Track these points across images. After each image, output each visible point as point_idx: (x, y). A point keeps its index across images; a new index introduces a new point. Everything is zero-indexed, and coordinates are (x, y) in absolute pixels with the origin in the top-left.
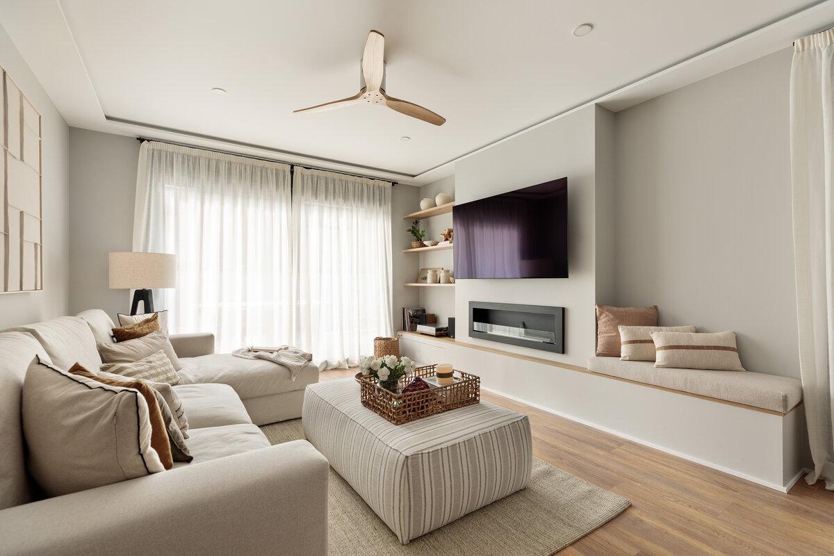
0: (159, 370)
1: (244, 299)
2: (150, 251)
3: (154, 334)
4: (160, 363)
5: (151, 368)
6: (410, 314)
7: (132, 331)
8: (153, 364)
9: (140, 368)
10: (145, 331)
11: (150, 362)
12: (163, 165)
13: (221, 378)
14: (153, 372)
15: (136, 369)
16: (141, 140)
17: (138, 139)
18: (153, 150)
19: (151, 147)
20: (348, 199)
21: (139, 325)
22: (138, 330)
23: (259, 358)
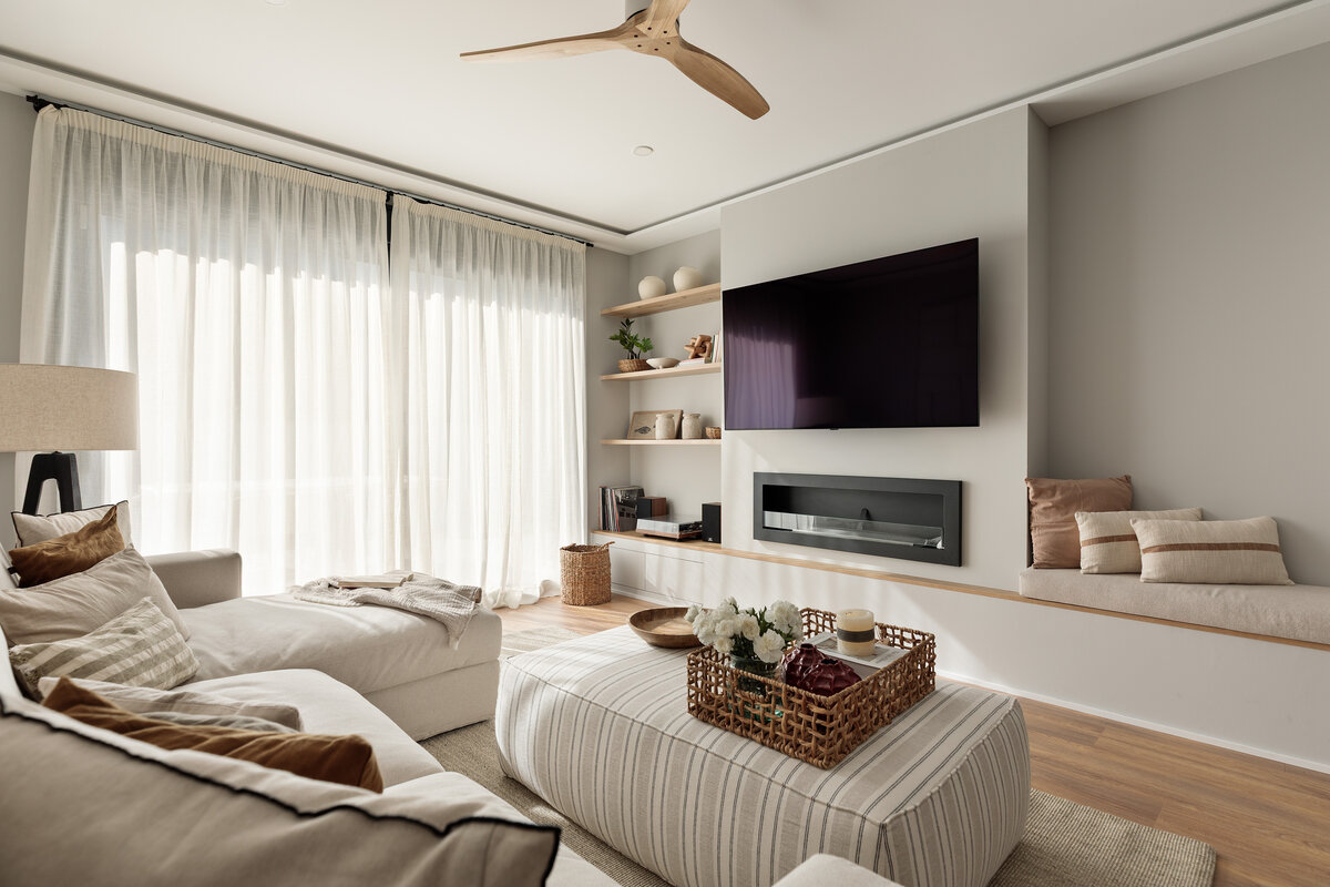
0: (156, 650)
1: (291, 472)
2: (64, 360)
3: (116, 560)
4: (151, 631)
5: (139, 645)
6: (617, 499)
7: (61, 554)
8: (140, 636)
9: (113, 649)
10: (95, 552)
11: (132, 631)
12: (96, 164)
13: (296, 655)
14: (144, 655)
15: (103, 652)
16: (38, 102)
17: (29, 98)
18: (70, 130)
19: (63, 122)
20: (502, 269)
21: (77, 538)
22: (77, 551)
23: (366, 602)
